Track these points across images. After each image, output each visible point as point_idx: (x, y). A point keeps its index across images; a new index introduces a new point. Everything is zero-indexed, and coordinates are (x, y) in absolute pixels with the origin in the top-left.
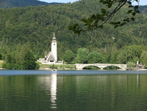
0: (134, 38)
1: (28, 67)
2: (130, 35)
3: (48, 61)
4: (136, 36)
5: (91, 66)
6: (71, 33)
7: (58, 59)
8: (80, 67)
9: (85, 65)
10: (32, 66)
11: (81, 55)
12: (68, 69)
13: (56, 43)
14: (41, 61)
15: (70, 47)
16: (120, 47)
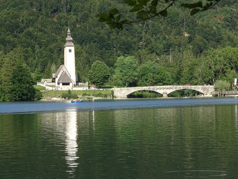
0: (227, 33)
1: (19, 97)
2: (218, 28)
3: (59, 84)
4: (230, 30)
5: (144, 91)
6: (102, 28)
7: (79, 80)
8: (122, 93)
9: (133, 90)
10: (27, 95)
11: (124, 71)
12: (98, 98)
13: (73, 49)
14: (45, 84)
15: (101, 54)
16: (200, 51)
